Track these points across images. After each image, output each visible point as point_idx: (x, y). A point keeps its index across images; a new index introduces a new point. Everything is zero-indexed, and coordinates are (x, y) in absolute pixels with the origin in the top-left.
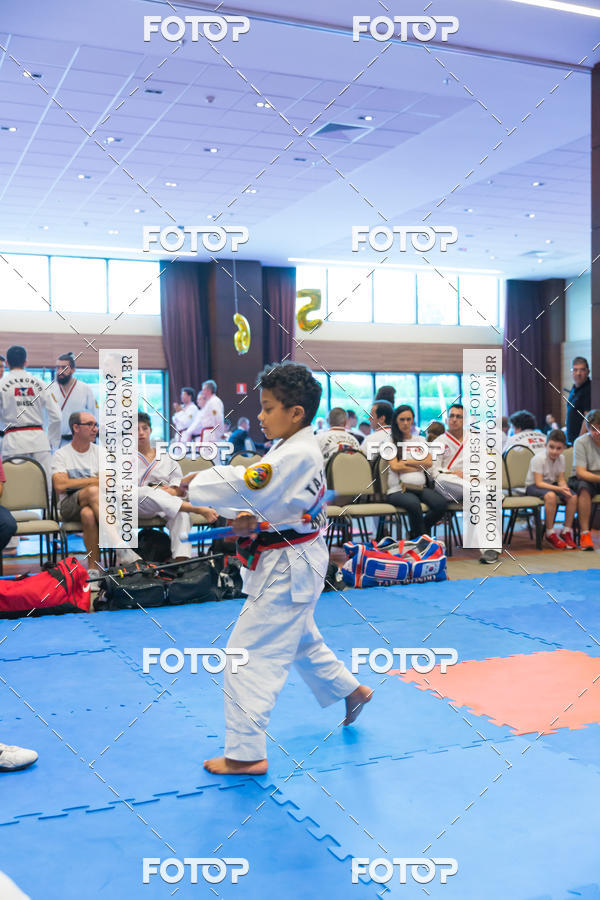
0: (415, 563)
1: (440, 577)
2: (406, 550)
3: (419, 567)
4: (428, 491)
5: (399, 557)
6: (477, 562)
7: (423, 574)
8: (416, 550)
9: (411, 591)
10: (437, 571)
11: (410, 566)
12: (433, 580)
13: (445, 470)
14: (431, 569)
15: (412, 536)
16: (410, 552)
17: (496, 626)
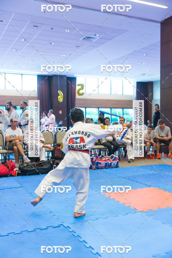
0: (110, 162)
1: (117, 166)
2: (107, 158)
3: (111, 163)
4: (114, 142)
5: (105, 161)
6: (127, 162)
7: (112, 165)
8: (110, 159)
9: (108, 170)
10: (116, 165)
11: (108, 163)
12: (115, 167)
13: (118, 136)
14: (114, 164)
15: (109, 155)
16: (108, 159)
17: (133, 180)
